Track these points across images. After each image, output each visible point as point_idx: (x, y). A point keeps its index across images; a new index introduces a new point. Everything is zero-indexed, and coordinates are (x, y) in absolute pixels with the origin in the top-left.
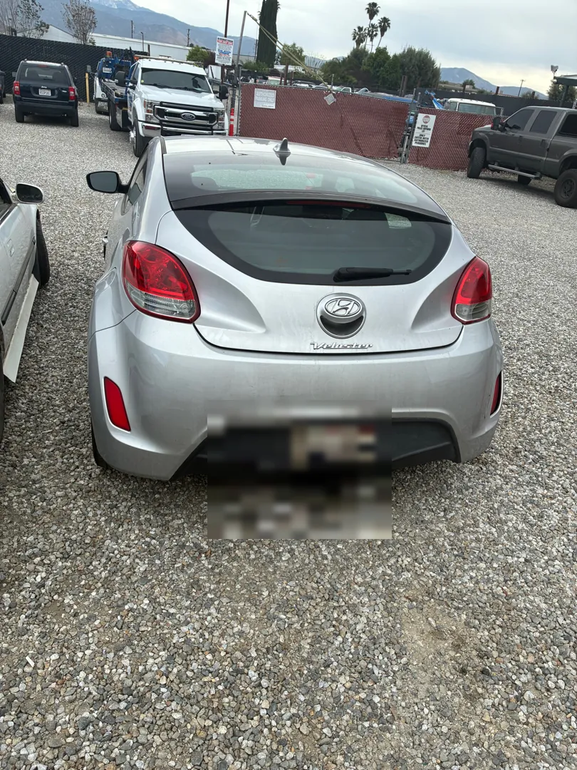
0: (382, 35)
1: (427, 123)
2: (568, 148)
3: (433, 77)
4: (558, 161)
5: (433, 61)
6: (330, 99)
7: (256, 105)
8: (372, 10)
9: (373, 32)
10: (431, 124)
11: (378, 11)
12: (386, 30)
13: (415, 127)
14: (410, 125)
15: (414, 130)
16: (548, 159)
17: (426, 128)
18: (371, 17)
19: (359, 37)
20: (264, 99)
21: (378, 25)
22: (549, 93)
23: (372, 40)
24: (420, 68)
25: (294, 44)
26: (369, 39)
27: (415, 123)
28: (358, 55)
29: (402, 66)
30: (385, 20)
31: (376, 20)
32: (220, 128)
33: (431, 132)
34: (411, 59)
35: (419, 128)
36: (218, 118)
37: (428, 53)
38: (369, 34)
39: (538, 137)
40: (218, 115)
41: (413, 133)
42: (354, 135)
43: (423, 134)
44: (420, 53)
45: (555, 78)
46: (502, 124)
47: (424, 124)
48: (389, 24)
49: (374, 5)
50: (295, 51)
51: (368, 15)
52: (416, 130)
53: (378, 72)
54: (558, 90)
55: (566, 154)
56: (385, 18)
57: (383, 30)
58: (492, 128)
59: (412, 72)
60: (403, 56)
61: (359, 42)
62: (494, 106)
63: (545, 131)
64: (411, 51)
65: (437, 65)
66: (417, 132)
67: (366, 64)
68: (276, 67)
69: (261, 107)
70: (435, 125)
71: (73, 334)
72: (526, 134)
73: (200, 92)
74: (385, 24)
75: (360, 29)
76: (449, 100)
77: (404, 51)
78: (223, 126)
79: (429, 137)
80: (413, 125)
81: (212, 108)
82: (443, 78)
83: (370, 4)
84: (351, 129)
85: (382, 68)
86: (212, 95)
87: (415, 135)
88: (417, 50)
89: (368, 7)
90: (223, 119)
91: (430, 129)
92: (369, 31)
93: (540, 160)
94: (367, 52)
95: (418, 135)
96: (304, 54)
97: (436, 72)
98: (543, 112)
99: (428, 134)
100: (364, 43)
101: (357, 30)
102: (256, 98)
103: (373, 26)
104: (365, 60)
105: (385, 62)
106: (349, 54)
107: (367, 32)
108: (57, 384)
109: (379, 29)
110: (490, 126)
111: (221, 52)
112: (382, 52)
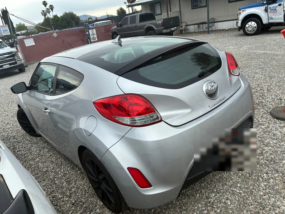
0: (52, 11)
1: (93, 32)
2: (145, 26)
3: (78, 20)
4: (144, 30)
5: (75, 15)
6: (55, 35)
7: (27, 46)
8: (45, 4)
9: (48, 11)
10: (95, 32)
11: (47, 3)
12: (53, 9)
13: (90, 35)
14: (88, 35)
15: (90, 36)
16: (140, 31)
17: (94, 34)
18: (46, 6)
19: (44, 14)
20: (29, 43)
21: (49, 8)
22: (117, 14)
23: (49, 14)
24: (72, 18)
25: (20, 23)
26: (48, 14)
27: (89, 34)
28: (47, 20)
29: (65, 19)
30: (51, 6)
31: (48, 7)
32: (18, 58)
33: (96, 35)
34: (67, 16)
35: (91, 35)
36: (16, 55)
37: (72, 12)
38: (47, 12)
39: (134, 25)
40: (15, 54)
41: (90, 37)
42: (70, 45)
43: (93, 36)
44: (70, 13)
45: (127, 6)
46: (119, 25)
47: (92, 33)
48: (53, 7)
49: (45, 2)
50: (22, 25)
51: (44, 6)
52: (91, 36)
53: (57, 23)
54: (120, 12)
55: (145, 28)
56: (51, 5)
57: (52, 9)
58: (117, 27)
59: (70, 20)
60: (64, 16)
61: (45, 15)
62: (110, 21)
63: (135, 22)
64: (66, 14)
65: (77, 15)
66: (91, 37)
67: (52, 22)
68: (17, 33)
69: (29, 46)
70: (96, 32)
71: (31, 162)
72: (129, 25)
73: (3, 48)
74: (52, 7)
75: (43, 11)
76: (95, 23)
77: (64, 14)
78: (19, 57)
79: (96, 37)
80: (89, 35)
81: (12, 52)
82: (81, 19)
83: (43, 2)
84: (68, 43)
85: (58, 22)
86: (9, 47)
87: (91, 38)
88: (68, 12)
89: (43, 3)
90: (18, 55)
91: (95, 34)
92: (47, 11)
93: (138, 32)
94: (50, 18)
95: (92, 37)
96: (25, 25)
97: (78, 18)
98: (131, 17)
99: (95, 36)
100: (47, 16)
101: (42, 12)
102: (25, 43)
103: (47, 9)
104: (51, 21)
105: (58, 20)
106: (43, 20)
107: (46, 11)
108: (49, 188)
109: (50, 9)
110: (116, 26)
111: (4, 31)
112: (55, 17)
